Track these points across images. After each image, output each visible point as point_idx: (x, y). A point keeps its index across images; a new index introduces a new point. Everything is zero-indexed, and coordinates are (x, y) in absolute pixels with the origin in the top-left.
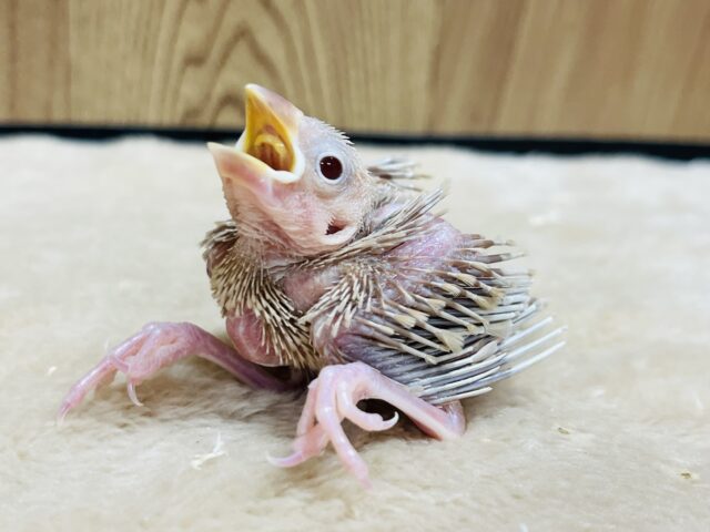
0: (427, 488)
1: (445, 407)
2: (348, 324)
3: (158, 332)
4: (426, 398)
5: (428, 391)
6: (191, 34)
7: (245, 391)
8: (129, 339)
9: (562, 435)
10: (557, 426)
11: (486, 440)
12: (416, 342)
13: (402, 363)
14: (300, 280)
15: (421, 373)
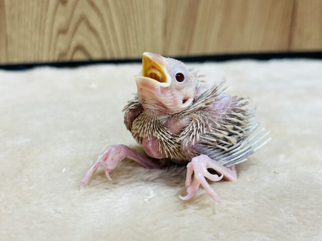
0: (237, 199)
1: (231, 168)
2: (198, 140)
3: (114, 149)
4: (225, 165)
5: (225, 163)
6: (61, 20)
7: (148, 170)
8: (102, 153)
9: (276, 174)
10: (273, 171)
11: (248, 180)
12: (222, 143)
13: (215, 153)
14: (174, 122)
15: (222, 156)
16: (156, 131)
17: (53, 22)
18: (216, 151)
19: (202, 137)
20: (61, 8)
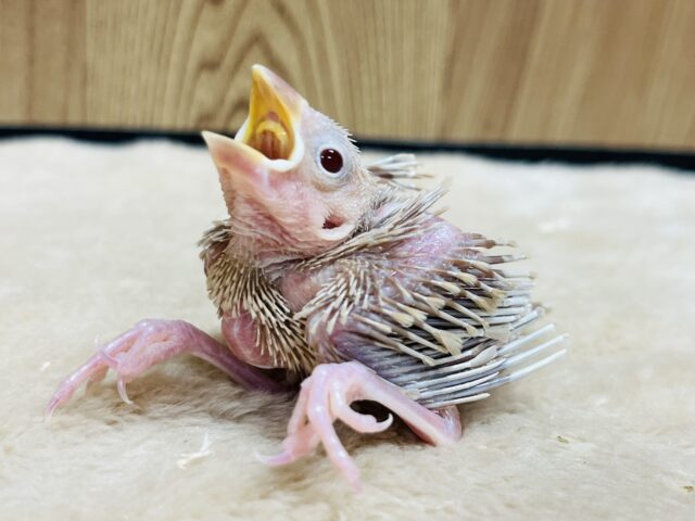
1: (441, 412)
2: (344, 321)
3: (151, 329)
4: (422, 402)
5: (424, 395)
6: (207, 39)
7: (237, 390)
9: (561, 444)
10: (556, 434)
11: (482, 447)
12: (417, 344)
13: (398, 364)
14: (296, 281)
15: (418, 376)
16: (249, 297)
17: (189, 41)
18: (398, 360)
19: (356, 316)
20: (208, 13)
